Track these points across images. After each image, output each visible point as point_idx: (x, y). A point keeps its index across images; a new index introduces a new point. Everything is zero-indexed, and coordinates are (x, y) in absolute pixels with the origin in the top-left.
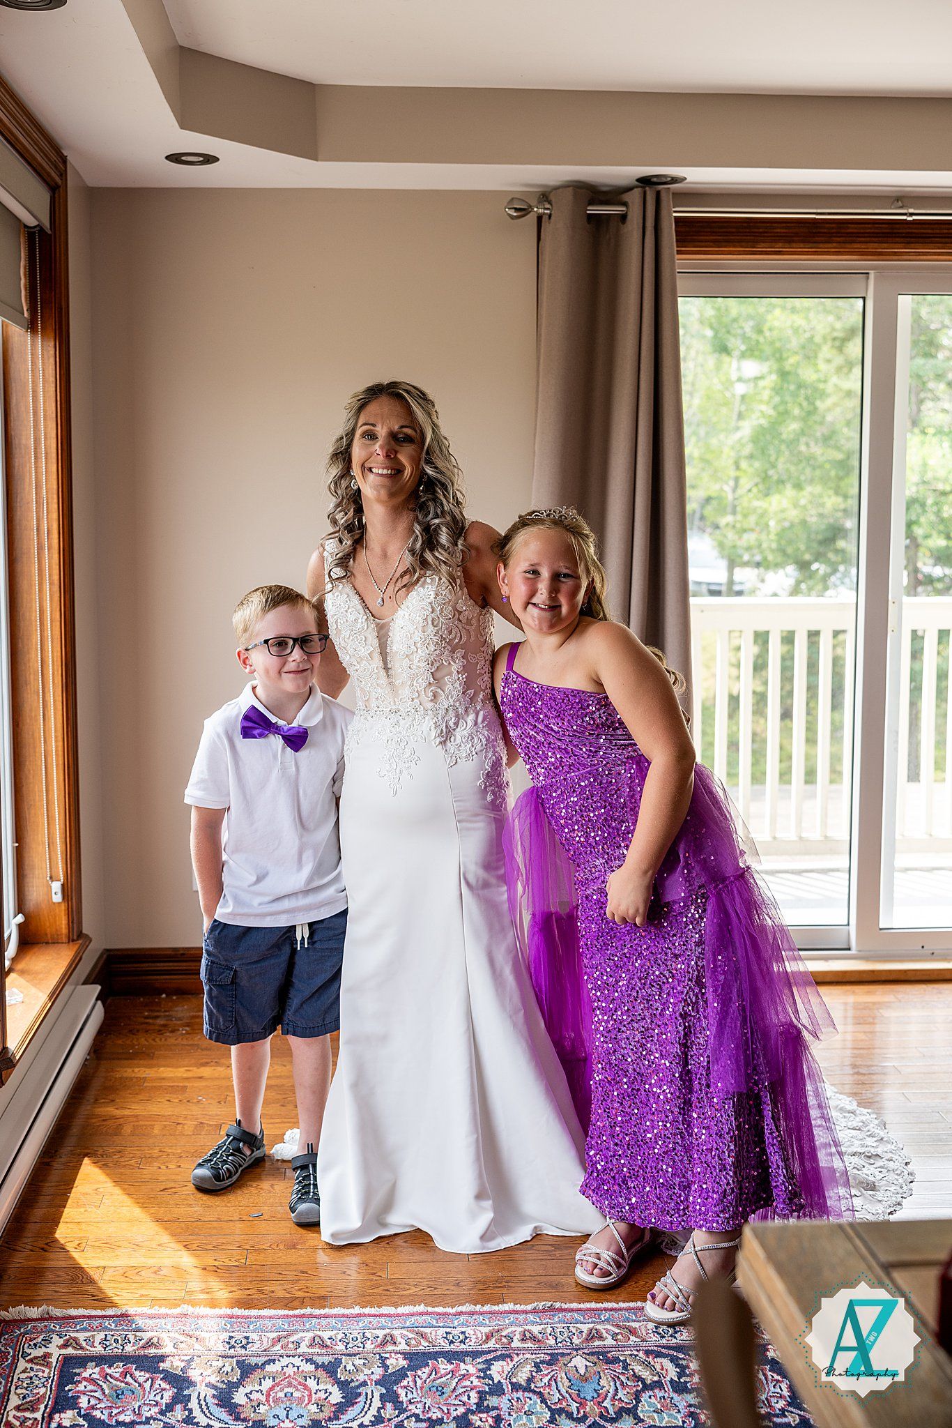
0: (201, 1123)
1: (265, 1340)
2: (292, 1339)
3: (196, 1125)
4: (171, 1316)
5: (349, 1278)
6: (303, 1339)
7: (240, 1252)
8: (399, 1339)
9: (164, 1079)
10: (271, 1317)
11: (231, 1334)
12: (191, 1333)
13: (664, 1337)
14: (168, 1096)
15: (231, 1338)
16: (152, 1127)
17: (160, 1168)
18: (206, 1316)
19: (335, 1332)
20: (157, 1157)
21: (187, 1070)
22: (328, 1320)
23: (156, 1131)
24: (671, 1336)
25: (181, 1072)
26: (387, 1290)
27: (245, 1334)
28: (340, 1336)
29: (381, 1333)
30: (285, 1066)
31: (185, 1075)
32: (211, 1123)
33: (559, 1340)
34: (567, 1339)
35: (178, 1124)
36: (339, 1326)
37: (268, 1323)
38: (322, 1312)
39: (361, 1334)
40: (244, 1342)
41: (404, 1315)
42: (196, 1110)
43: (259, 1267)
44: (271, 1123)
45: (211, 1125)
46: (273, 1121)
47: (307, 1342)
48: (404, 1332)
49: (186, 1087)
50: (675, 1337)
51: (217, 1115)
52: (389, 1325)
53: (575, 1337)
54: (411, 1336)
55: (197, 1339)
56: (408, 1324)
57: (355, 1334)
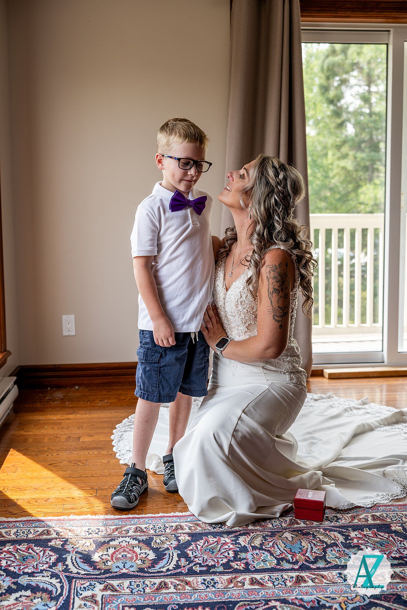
0: (70, 437)
1: (109, 530)
2: (124, 529)
3: (67, 438)
4: (54, 520)
5: (154, 500)
6: (130, 529)
7: (92, 490)
8: (185, 527)
9: (49, 420)
10: (111, 519)
11: (89, 528)
12: (66, 528)
13: (332, 522)
14: (52, 426)
15: (89, 529)
16: (44, 439)
17: (48, 455)
18: (75, 520)
19: (148, 525)
20: (46, 451)
21: (61, 416)
22: (144, 519)
23: (46, 440)
24: (336, 521)
25: (59, 417)
26: (175, 505)
27: (97, 527)
28: (151, 526)
29: (174, 525)
30: (112, 413)
31: (60, 418)
32: (75, 436)
33: (274, 525)
34: (279, 525)
35: (57, 437)
36: (150, 522)
37: (110, 522)
38: (140, 516)
39: (163, 525)
40: (97, 531)
41: (186, 516)
42: (66, 431)
43: (104, 497)
44: (106, 436)
45: (74, 437)
46: (107, 435)
47: (133, 530)
48: (187, 524)
49: (61, 423)
50: (338, 522)
51: (78, 433)
52: (178, 521)
53: (283, 523)
54: (191, 525)
55: (70, 530)
56: (189, 520)
57: (160, 525)
